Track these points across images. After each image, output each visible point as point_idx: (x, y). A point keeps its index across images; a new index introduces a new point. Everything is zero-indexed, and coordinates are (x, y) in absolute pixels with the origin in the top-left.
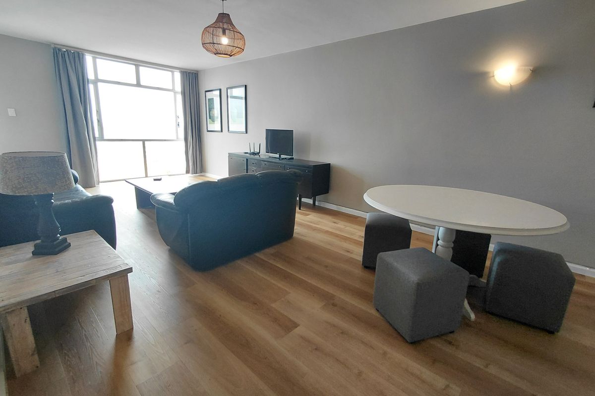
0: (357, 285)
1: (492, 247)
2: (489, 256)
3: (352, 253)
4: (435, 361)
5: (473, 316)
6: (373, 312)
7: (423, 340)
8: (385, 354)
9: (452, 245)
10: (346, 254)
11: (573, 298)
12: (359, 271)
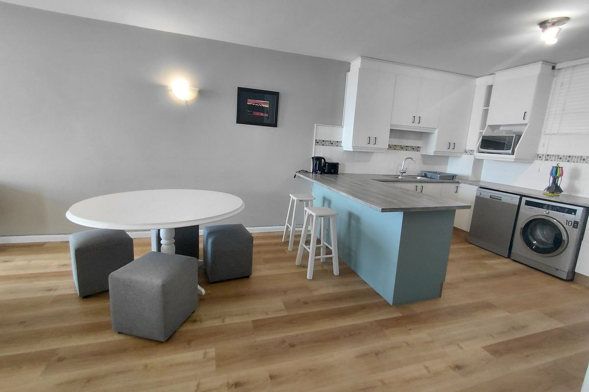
0: (83, 321)
1: (202, 232)
2: (201, 239)
3: (55, 290)
4: (190, 342)
5: (203, 291)
6: (117, 337)
7: (175, 332)
8: (146, 366)
9: (174, 241)
10: (47, 294)
11: (255, 250)
12: (77, 306)
